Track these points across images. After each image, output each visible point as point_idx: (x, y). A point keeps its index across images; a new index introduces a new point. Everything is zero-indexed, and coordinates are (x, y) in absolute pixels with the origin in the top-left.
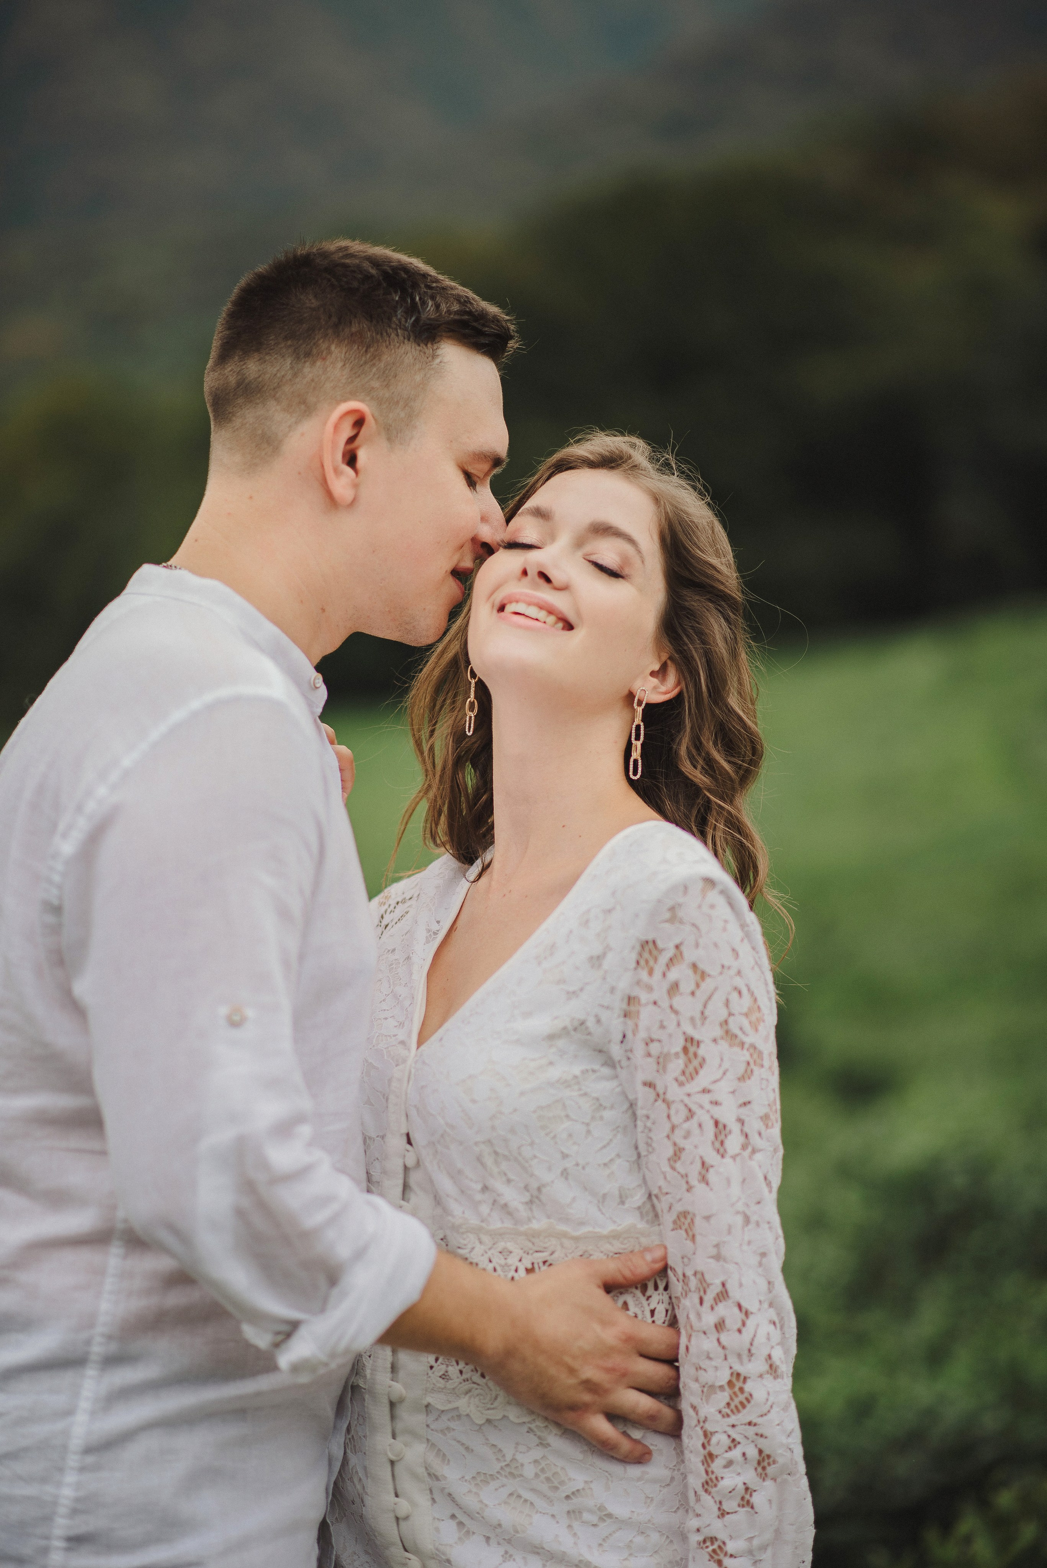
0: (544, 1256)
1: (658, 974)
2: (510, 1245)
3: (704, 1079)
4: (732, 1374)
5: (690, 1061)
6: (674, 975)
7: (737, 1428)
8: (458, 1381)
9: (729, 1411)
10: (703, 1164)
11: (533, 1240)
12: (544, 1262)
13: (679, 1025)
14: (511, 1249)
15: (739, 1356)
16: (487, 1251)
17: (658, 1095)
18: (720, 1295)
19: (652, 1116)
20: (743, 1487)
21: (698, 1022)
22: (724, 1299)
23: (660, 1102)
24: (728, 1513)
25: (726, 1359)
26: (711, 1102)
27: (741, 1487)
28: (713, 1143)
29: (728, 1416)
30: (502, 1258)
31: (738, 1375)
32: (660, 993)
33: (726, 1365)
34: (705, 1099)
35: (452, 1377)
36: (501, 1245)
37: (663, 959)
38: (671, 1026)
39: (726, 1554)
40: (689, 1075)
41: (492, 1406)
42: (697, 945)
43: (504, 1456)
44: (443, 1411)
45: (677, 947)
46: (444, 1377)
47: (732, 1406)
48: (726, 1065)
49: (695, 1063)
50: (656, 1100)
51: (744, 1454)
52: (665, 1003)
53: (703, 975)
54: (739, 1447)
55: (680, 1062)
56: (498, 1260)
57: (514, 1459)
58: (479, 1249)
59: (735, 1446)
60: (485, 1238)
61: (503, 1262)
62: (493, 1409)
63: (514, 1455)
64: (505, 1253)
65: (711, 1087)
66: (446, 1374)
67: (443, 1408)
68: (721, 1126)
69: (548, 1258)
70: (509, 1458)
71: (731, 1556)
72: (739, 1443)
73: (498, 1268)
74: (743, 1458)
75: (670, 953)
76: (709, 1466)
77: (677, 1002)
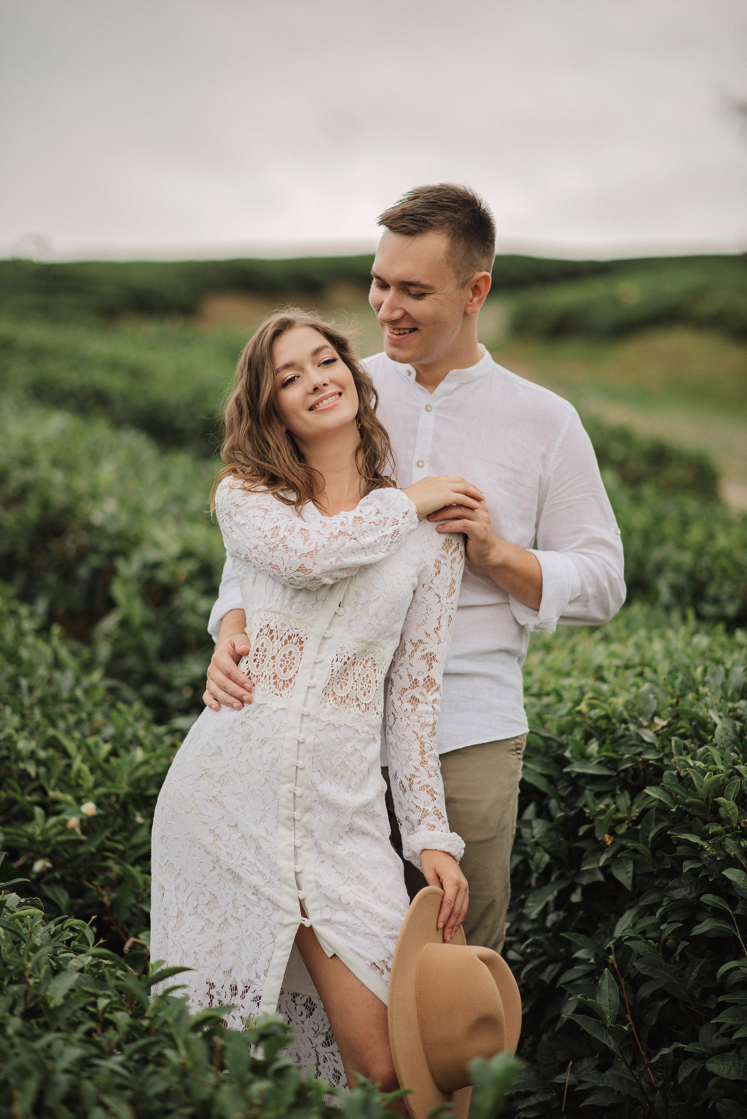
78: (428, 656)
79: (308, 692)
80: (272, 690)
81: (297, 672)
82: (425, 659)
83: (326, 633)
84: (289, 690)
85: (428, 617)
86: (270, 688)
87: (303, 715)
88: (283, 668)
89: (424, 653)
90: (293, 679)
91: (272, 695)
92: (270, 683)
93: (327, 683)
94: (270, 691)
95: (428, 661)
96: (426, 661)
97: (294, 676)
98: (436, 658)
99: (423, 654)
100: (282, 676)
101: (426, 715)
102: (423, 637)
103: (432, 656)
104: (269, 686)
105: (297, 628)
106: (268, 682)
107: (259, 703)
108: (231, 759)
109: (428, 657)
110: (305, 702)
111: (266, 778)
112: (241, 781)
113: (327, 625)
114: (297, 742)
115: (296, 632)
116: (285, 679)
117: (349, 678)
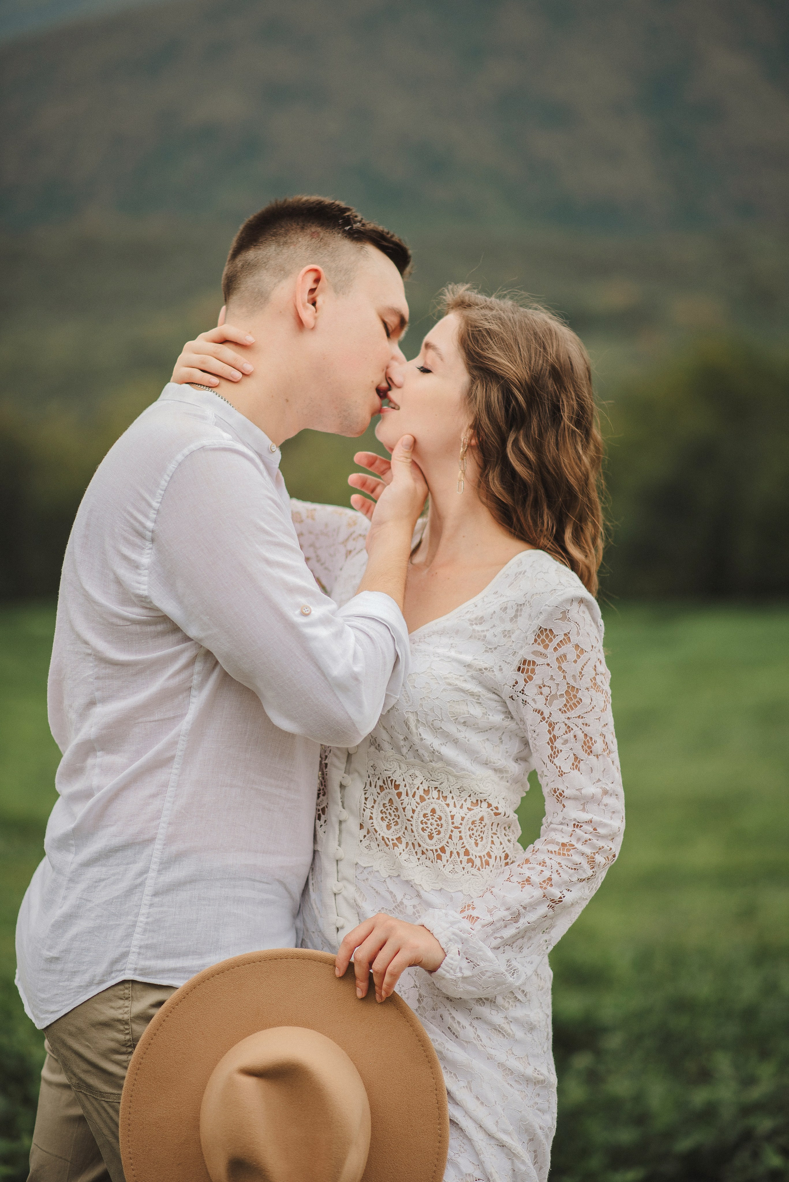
0: (436, 784)
1: (551, 649)
2: (417, 773)
6: (561, 651)
8: (376, 850)
11: (431, 773)
12: (436, 788)
14: (417, 775)
16: (403, 774)
17: (544, 718)
26: (583, 724)
30: (411, 779)
35: (373, 848)
36: (412, 771)
37: (556, 641)
41: (393, 868)
42: (578, 633)
43: (396, 899)
44: (365, 868)
46: (367, 847)
52: (555, 665)
53: (582, 651)
56: (408, 780)
57: (401, 903)
58: (399, 772)
60: (403, 766)
61: (411, 782)
62: (393, 870)
63: (402, 899)
64: (413, 776)
66: (369, 846)
67: (364, 866)
69: (438, 786)
70: (399, 900)
73: (407, 785)
98: (565, 794)
103: (557, 793)
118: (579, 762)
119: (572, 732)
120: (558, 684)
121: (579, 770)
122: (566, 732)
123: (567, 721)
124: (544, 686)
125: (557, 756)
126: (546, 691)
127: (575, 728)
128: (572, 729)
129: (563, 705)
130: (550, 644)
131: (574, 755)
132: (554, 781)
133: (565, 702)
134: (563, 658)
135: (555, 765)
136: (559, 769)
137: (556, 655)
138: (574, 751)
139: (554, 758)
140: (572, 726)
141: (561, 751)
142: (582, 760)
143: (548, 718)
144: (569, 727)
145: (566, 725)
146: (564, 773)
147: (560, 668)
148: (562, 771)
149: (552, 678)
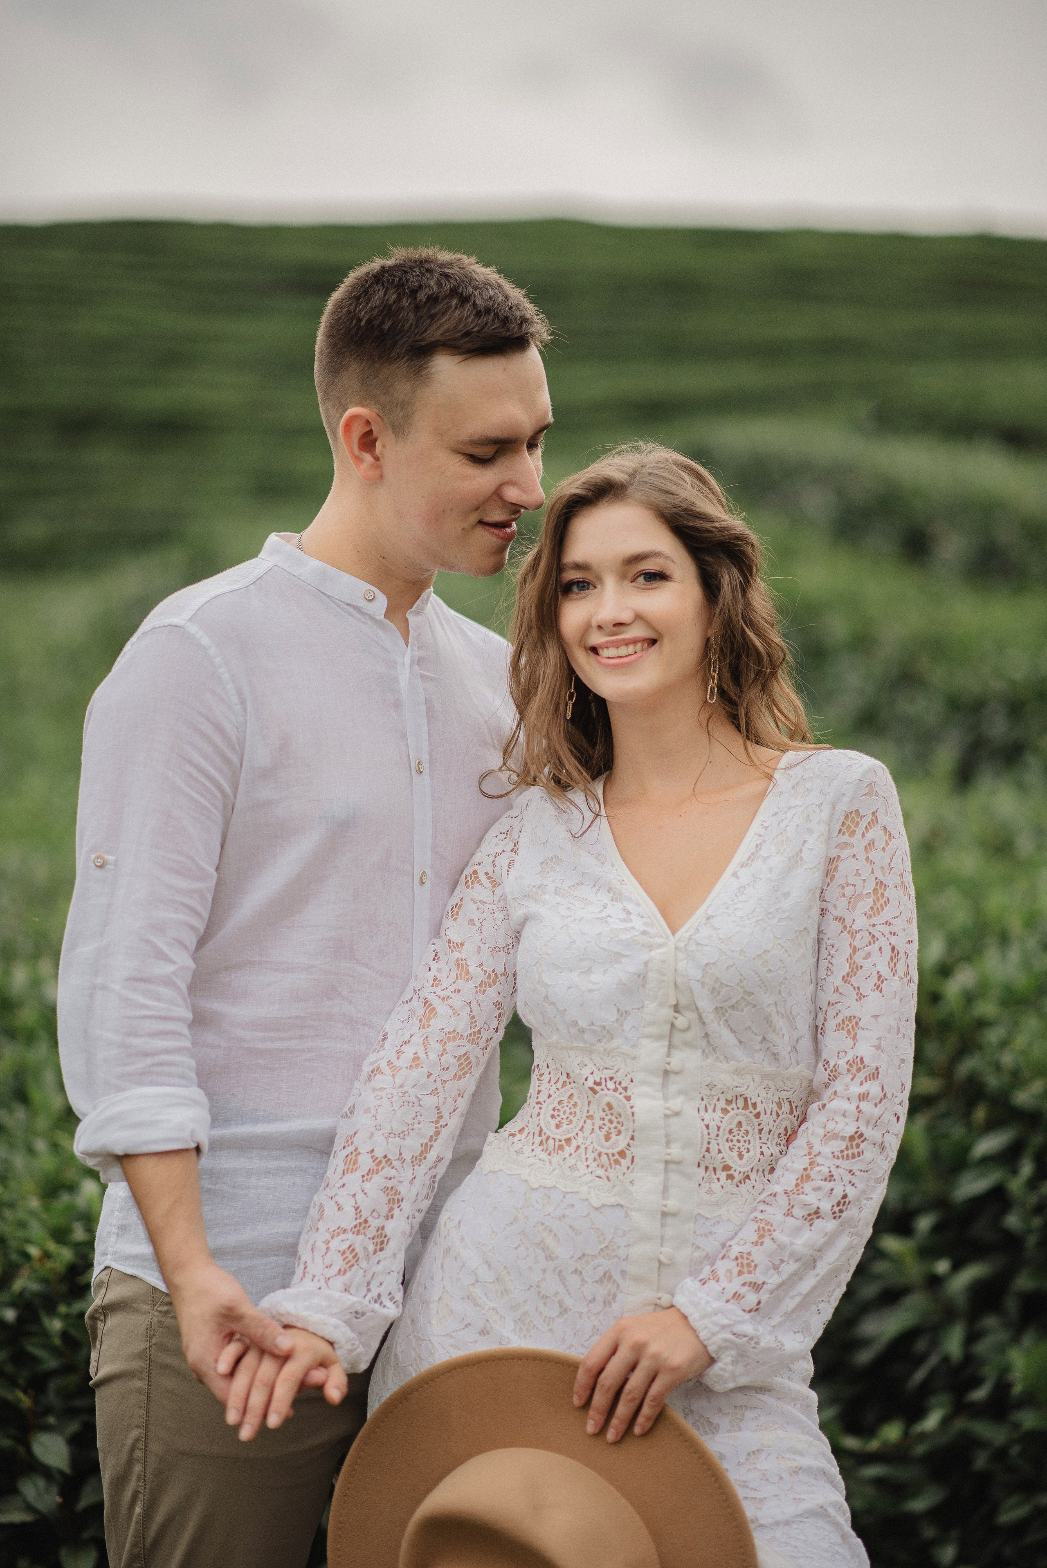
1: (858, 835)
3: (887, 914)
4: (856, 1132)
5: (878, 899)
6: (869, 836)
7: (839, 1169)
9: (840, 1156)
10: (880, 977)
13: (873, 872)
15: (868, 1122)
17: (845, 927)
18: (871, 1076)
19: (836, 946)
20: (815, 1209)
21: (887, 871)
22: (874, 1079)
23: (845, 933)
24: (792, 1216)
25: (857, 1121)
27: (815, 1207)
28: (889, 963)
29: (838, 1158)
31: (862, 1135)
32: (859, 850)
33: (856, 1125)
34: (886, 929)
37: (863, 824)
38: (865, 874)
39: (770, 1235)
40: (875, 911)
45: (873, 813)
47: (845, 1153)
48: (901, 908)
49: (882, 901)
50: (842, 932)
51: (832, 1190)
52: (862, 856)
54: (832, 1183)
55: (870, 901)
59: (830, 1181)
65: (892, 921)
68: (896, 952)
71: (773, 1239)
72: (834, 1180)
74: (829, 1192)
75: (868, 819)
76: (802, 1181)
77: (872, 855)
78: (847, 1022)
79: (666, 1171)
80: (590, 1170)
81: (632, 1138)
82: (843, 1029)
83: (669, 1064)
84: (625, 1170)
85: (833, 961)
86: (588, 1166)
87: (664, 1214)
88: (604, 1132)
89: (839, 1019)
90: (627, 1152)
91: (589, 1177)
92: (587, 1159)
93: (704, 1149)
94: (586, 1171)
95: (849, 1031)
96: (845, 1032)
97: (629, 1145)
99: (838, 1022)
100: (602, 1147)
101: (842, 1118)
102: (834, 998)
104: (586, 1164)
105: (608, 1066)
106: (584, 1157)
107: (564, 1190)
108: (529, 1289)
109: (848, 1025)
110: (665, 1191)
111: (594, 1326)
112: (551, 1330)
113: (666, 1049)
114: (656, 1265)
115: (608, 1073)
116: (610, 1151)
117: (751, 1139)
118: (882, 982)
119: (877, 943)
120: (864, 880)
121: (881, 991)
122: (870, 943)
123: (871, 929)
124: (848, 885)
125: (855, 974)
126: (849, 891)
127: (881, 938)
128: (878, 939)
129: (869, 907)
130: (857, 830)
131: (878, 972)
132: (849, 1007)
133: (872, 904)
134: (871, 844)
135: (852, 985)
136: (857, 991)
137: (864, 843)
138: (878, 968)
139: (851, 977)
140: (877, 935)
141: (861, 967)
142: (886, 980)
143: (851, 927)
144: (874, 936)
145: (870, 933)
146: (864, 997)
147: (867, 859)
148: (861, 994)
149: (858, 874)
